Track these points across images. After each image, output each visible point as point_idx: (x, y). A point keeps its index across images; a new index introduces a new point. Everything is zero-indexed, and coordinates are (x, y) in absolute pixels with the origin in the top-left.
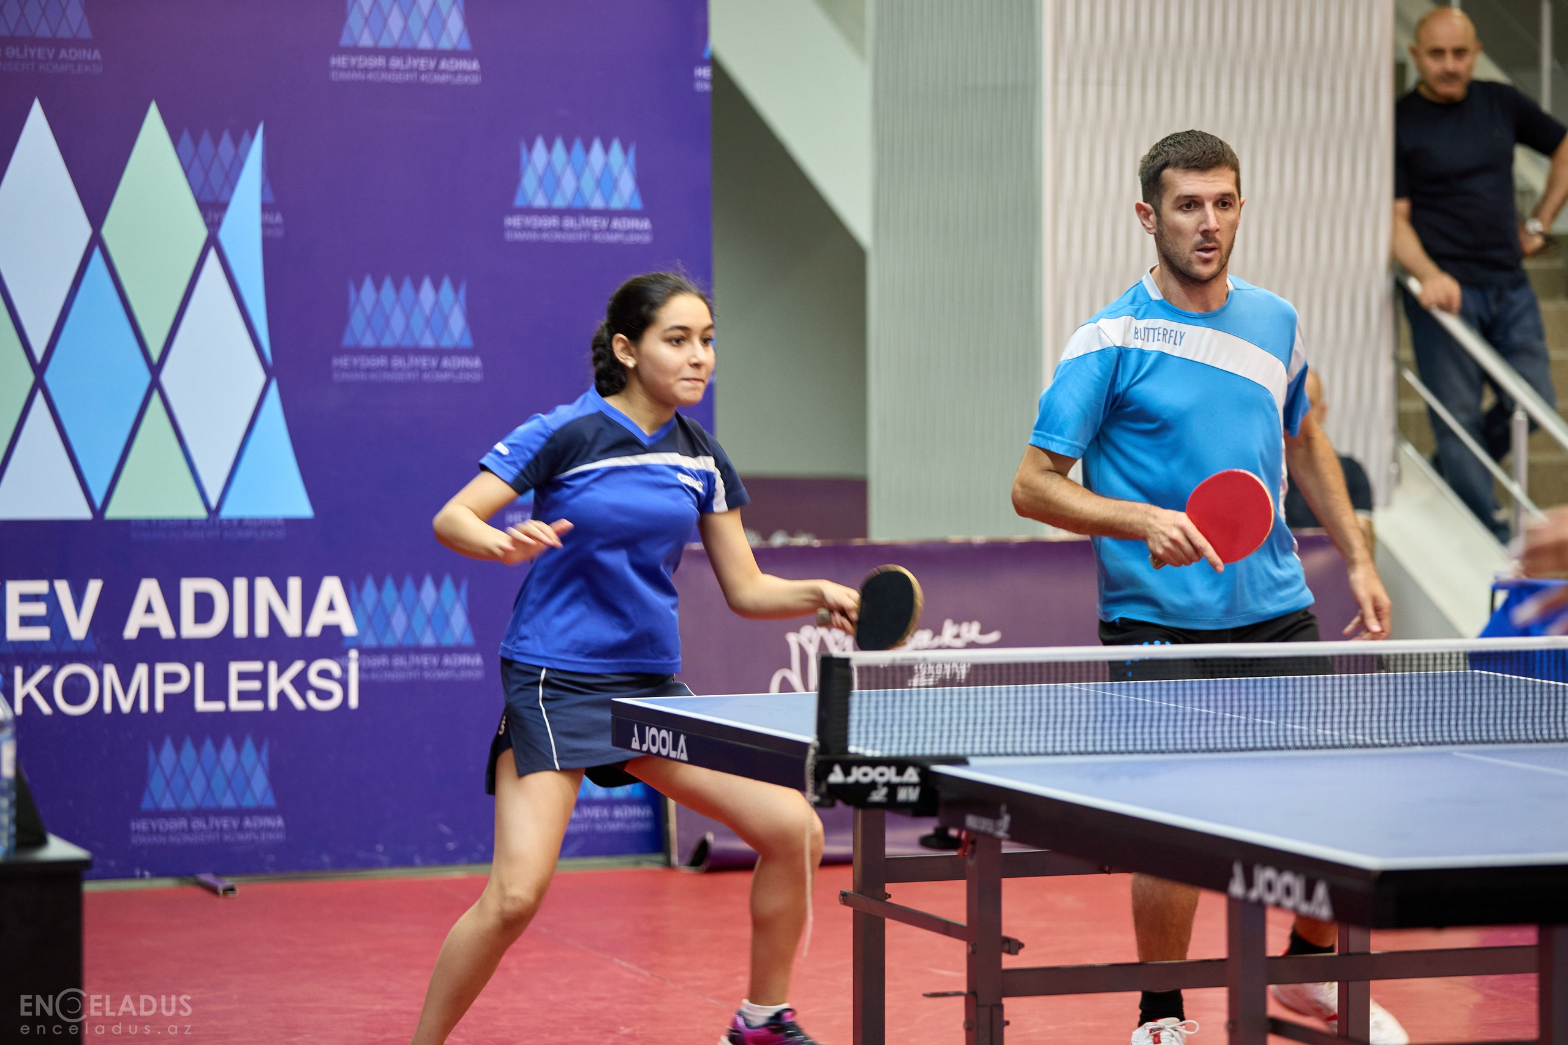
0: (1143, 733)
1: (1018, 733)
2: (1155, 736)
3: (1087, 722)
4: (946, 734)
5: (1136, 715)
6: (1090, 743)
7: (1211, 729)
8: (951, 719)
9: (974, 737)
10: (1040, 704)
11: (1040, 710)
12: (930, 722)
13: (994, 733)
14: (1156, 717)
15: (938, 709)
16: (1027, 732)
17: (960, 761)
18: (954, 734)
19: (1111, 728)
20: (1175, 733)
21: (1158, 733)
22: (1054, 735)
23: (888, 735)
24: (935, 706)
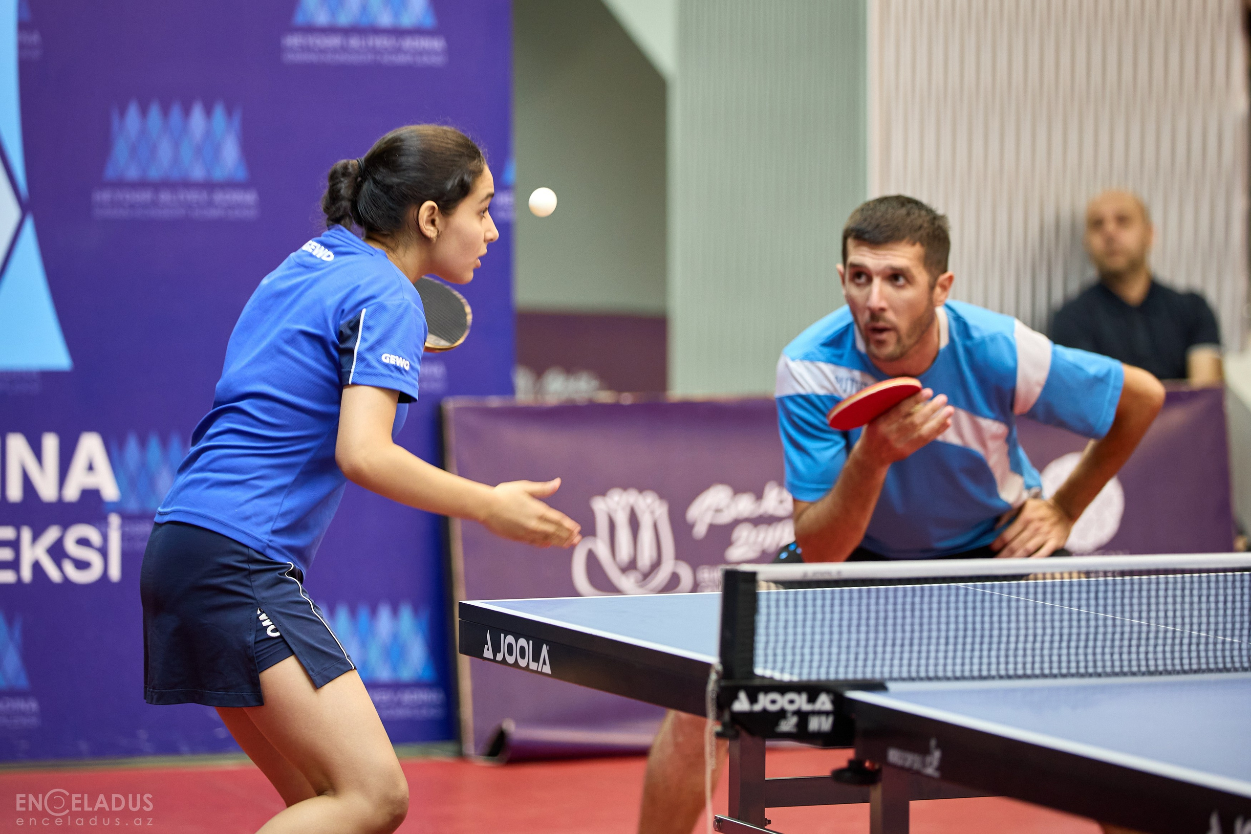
0: (1077, 654)
1: (941, 655)
2: (1090, 657)
3: (1017, 642)
4: (861, 656)
5: (1070, 634)
6: (1020, 666)
7: (1151, 649)
8: (867, 640)
9: (892, 659)
10: (966, 623)
11: (965, 630)
12: (844, 643)
13: (915, 655)
14: (1091, 637)
15: (854, 629)
16: (950, 654)
17: (878, 686)
18: (871, 656)
19: (1042, 649)
20: (1112, 654)
21: (1094, 654)
22: (981, 657)
23: (798, 658)
24: (849, 626)
